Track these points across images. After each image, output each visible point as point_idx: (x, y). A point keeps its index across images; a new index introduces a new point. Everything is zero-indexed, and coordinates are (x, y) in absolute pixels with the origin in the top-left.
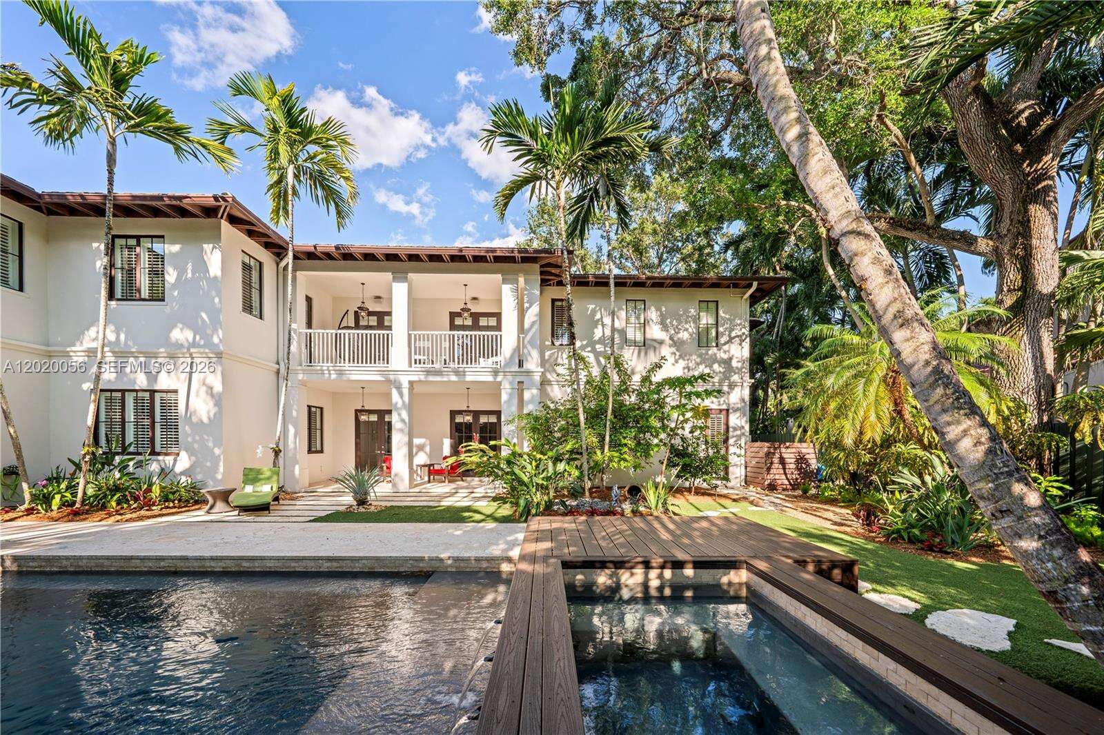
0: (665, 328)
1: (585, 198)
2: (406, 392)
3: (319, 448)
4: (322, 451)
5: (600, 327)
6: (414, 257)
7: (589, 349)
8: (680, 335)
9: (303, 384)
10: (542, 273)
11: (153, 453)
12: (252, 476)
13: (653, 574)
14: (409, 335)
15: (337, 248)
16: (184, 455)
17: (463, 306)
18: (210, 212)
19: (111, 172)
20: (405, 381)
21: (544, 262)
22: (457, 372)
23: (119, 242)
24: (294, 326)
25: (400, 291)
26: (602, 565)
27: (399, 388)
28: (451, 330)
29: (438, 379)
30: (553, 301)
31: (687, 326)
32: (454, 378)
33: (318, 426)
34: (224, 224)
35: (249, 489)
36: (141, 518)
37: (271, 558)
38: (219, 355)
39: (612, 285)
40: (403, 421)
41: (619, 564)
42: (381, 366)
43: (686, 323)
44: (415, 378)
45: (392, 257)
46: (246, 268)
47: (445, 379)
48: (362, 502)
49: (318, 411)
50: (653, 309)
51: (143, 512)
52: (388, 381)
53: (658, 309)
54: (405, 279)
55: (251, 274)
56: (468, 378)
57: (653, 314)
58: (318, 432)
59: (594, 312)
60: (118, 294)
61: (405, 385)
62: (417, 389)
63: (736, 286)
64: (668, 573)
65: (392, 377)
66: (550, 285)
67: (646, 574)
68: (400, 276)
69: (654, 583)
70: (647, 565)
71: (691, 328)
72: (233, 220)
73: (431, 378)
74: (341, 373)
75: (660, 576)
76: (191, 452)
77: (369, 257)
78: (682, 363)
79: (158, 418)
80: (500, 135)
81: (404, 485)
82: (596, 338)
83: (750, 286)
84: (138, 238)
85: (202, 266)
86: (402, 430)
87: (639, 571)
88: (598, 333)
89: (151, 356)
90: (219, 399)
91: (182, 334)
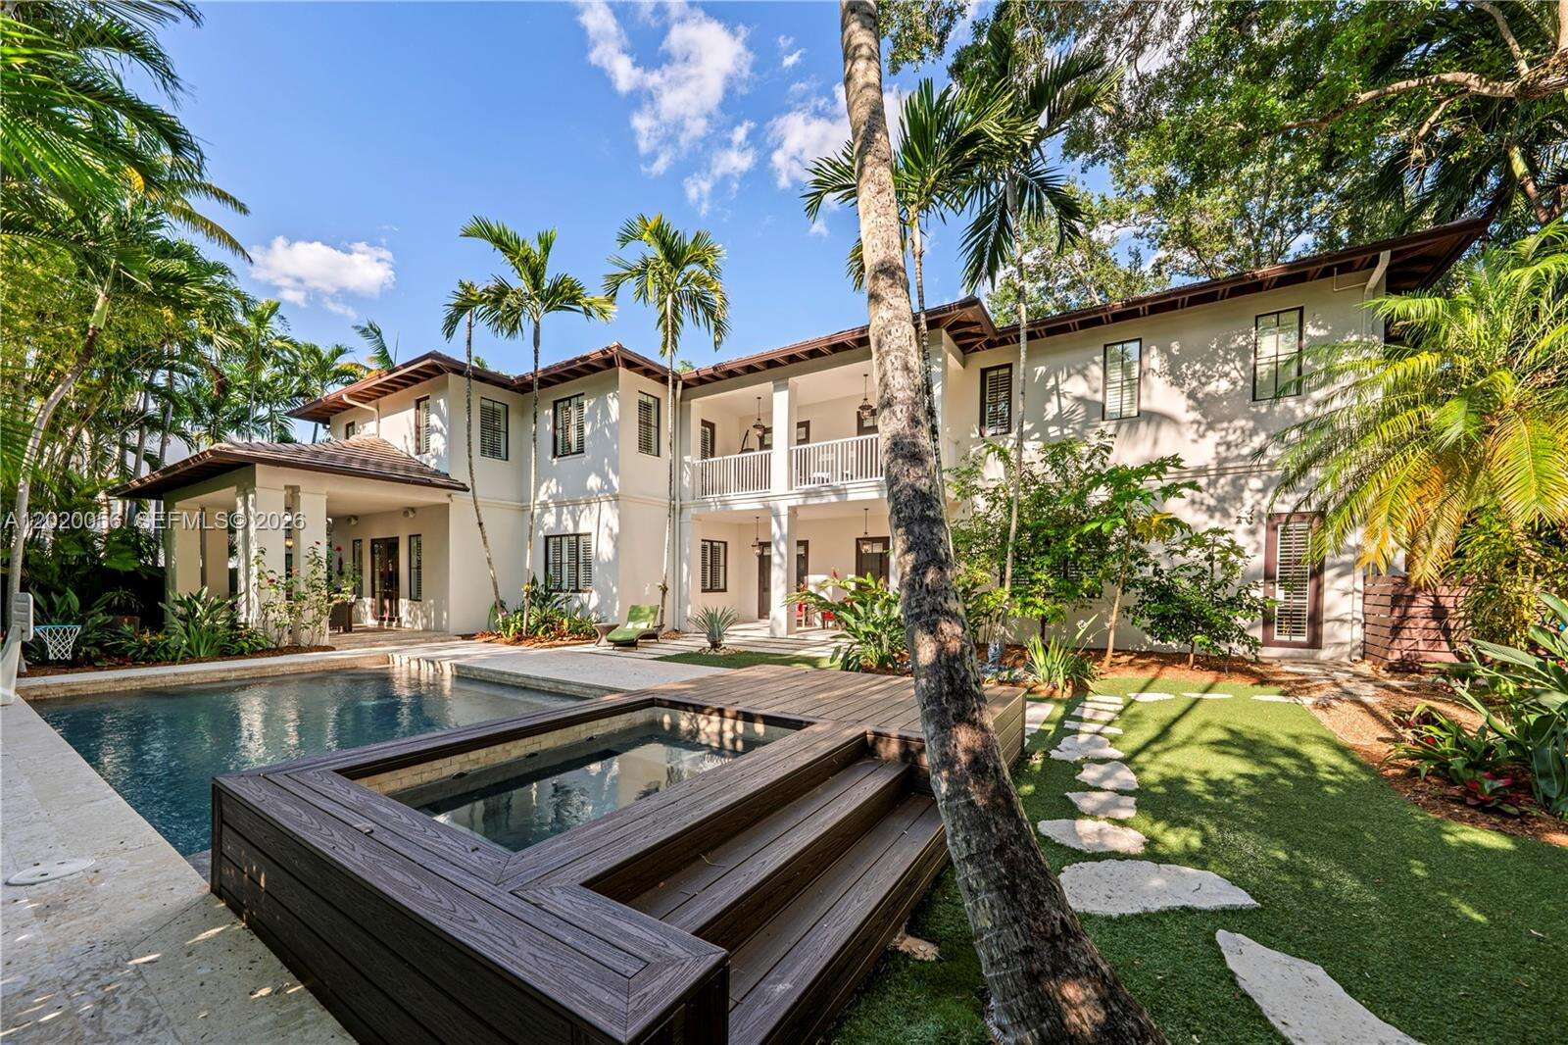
0: (1177, 380)
1: (991, 218)
2: (784, 520)
3: (722, 586)
4: (725, 590)
5: (1055, 399)
6: (792, 359)
7: (1037, 435)
8: (1211, 388)
9: (697, 518)
10: (956, 338)
11: (578, 591)
12: (634, 614)
13: (728, 724)
14: (790, 452)
15: (715, 368)
16: (594, 594)
17: (861, 403)
18: (609, 363)
19: (536, 351)
20: (783, 507)
21: (950, 322)
22: (837, 491)
23: (560, 405)
24: (687, 458)
25: (781, 401)
26: (684, 706)
27: (777, 516)
28: (859, 434)
29: (816, 501)
30: (984, 372)
31: (1227, 368)
32: (834, 499)
33: (722, 563)
34: (622, 371)
35: (630, 626)
36: (550, 647)
37: (574, 684)
38: (616, 498)
39: (1023, 339)
40: (781, 555)
41: (699, 709)
42: (761, 492)
43: (1226, 361)
44: (793, 503)
45: (771, 364)
46: (644, 407)
47: (825, 501)
48: (715, 645)
49: (722, 546)
50: (1154, 351)
51: (557, 642)
52: (768, 508)
53: (1165, 350)
54: (786, 386)
55: (648, 412)
56: (851, 497)
57: (1155, 360)
58: (722, 569)
59: (1045, 378)
60: (560, 453)
61: (784, 511)
62: (801, 515)
63: (1345, 268)
64: (740, 726)
65: (772, 504)
66: (977, 350)
67: (722, 723)
68: (781, 383)
69: (729, 735)
70: (721, 712)
71: (1235, 370)
72: (630, 365)
73: (811, 501)
74: (725, 504)
75: (734, 729)
76: (600, 592)
77: (750, 369)
78: (1213, 437)
79: (581, 560)
80: (833, 190)
81: (782, 631)
82: (1049, 417)
83: (1374, 263)
84: (569, 399)
85: (606, 414)
86: (780, 566)
87: (715, 718)
88: (1052, 409)
89: (576, 503)
90: (617, 540)
91: (594, 482)
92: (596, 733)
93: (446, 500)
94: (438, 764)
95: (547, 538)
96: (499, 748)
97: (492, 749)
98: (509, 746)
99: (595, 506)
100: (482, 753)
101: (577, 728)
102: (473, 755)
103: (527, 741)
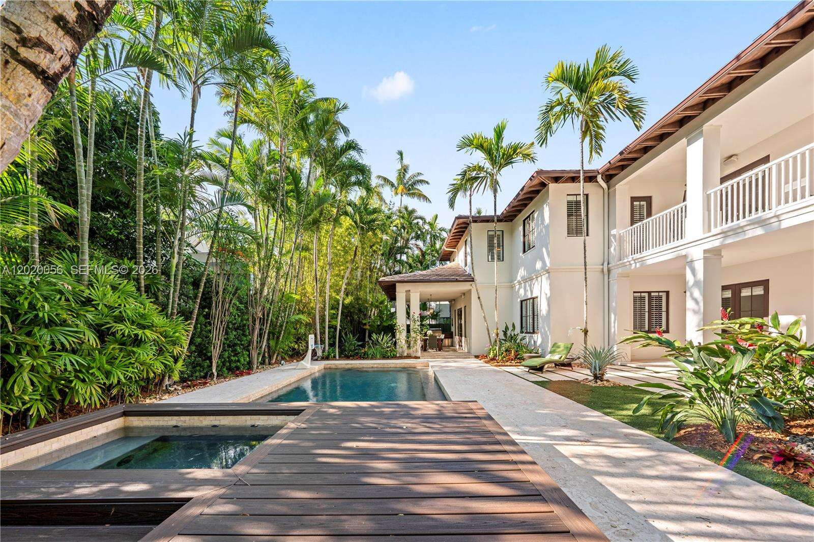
4: (667, 332)
9: (624, 276)
11: (533, 333)
18: (543, 185)
25: (694, 152)
27: (691, 263)
34: (551, 186)
38: (548, 272)
44: (708, 246)
48: (597, 377)
52: (682, 257)
54: (700, 135)
60: (526, 249)
61: (698, 256)
65: (685, 252)
68: (694, 135)
74: (644, 260)
76: (542, 333)
79: (535, 314)
89: (531, 279)
90: (549, 300)
91: (539, 265)
92: (257, 423)
93: (470, 288)
94: (166, 418)
95: (522, 302)
96: (196, 418)
97: (192, 417)
98: (202, 418)
99: (539, 279)
100: (187, 418)
101: (244, 417)
102: (182, 418)
103: (212, 418)
